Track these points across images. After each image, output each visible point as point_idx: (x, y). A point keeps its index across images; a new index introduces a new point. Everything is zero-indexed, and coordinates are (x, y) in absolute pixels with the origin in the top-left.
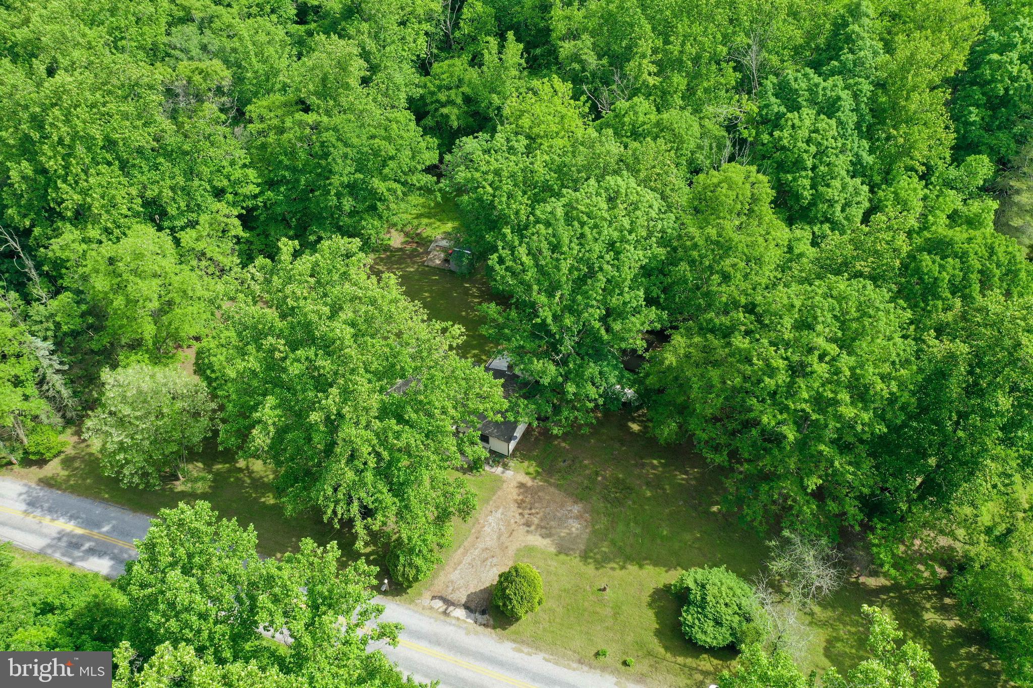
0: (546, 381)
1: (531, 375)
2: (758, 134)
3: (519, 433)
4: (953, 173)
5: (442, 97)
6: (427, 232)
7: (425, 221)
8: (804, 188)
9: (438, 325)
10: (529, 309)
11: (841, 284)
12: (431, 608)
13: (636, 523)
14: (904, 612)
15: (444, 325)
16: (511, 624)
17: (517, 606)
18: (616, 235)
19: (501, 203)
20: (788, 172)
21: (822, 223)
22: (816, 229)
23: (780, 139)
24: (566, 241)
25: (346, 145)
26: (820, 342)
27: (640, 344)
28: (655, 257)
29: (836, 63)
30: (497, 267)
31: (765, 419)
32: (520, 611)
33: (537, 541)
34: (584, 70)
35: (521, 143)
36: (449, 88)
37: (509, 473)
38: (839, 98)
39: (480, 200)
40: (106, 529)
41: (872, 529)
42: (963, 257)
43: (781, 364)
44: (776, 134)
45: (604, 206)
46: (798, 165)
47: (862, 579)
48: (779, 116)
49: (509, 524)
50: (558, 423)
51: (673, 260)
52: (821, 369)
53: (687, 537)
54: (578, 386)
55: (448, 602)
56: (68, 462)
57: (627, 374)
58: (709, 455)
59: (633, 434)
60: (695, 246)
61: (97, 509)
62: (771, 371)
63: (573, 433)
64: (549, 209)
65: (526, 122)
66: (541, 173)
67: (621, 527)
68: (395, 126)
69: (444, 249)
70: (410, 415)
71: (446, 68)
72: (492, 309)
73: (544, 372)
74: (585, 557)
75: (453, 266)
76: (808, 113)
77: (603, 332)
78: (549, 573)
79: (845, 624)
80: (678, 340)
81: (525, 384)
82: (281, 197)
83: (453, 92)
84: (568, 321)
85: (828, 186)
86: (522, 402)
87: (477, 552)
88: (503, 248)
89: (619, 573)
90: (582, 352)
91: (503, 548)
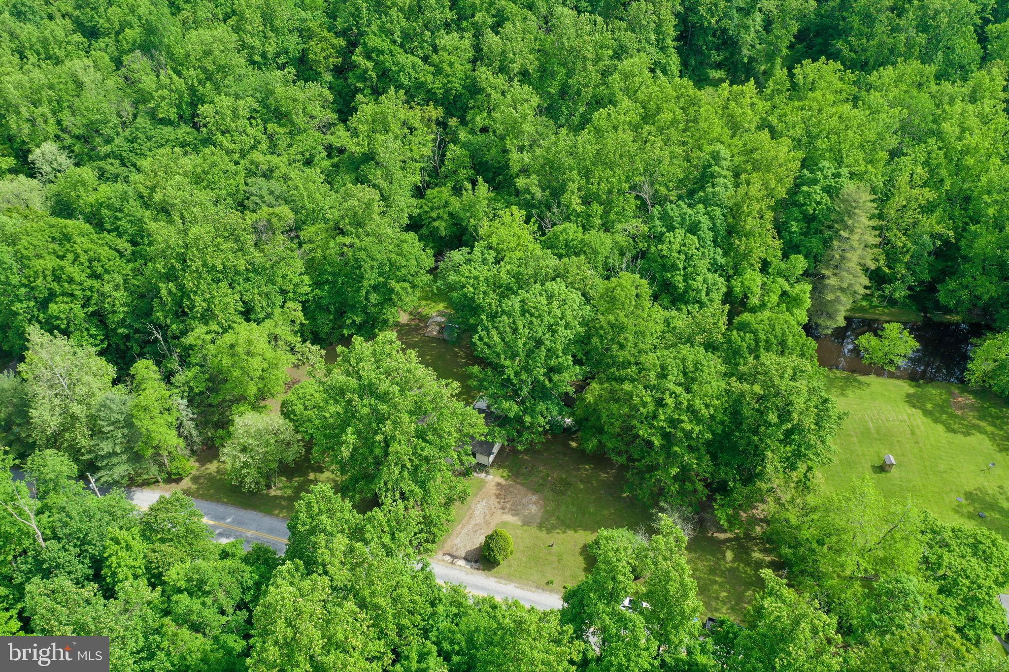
0: (512, 415)
1: (502, 411)
2: (649, 245)
3: (495, 450)
4: (783, 266)
5: (434, 214)
6: (425, 311)
7: (424, 302)
8: (679, 282)
9: (444, 382)
10: (498, 369)
11: (685, 350)
12: (443, 560)
13: (573, 505)
14: (740, 553)
15: (447, 381)
16: (494, 567)
17: (497, 554)
18: (552, 321)
19: (479, 299)
20: (669, 271)
21: (694, 303)
22: (689, 308)
23: (662, 250)
24: (521, 326)
25: (373, 259)
26: (671, 386)
27: (570, 390)
28: (578, 333)
29: (702, 194)
30: (478, 343)
31: (641, 433)
32: (500, 558)
33: (509, 518)
34: (533, 198)
35: (491, 256)
36: (438, 208)
37: (490, 477)
38: (700, 222)
39: (465, 295)
40: (229, 520)
41: (715, 500)
42: (755, 332)
43: (649, 399)
44: (660, 247)
45: (545, 302)
46: (674, 267)
47: (715, 535)
48: (662, 234)
49: (491, 509)
50: (521, 443)
51: (588, 336)
52: (670, 401)
53: (606, 512)
54: (532, 417)
55: (453, 557)
56: (195, 479)
57: (566, 409)
58: (615, 458)
59: (572, 449)
60: (602, 327)
61: (221, 509)
62: (645, 405)
63: (531, 449)
64: (510, 303)
65: (494, 240)
66: (505, 278)
67: (563, 508)
68: (405, 245)
69: (439, 324)
70: (430, 437)
71: (436, 194)
72: (476, 369)
73: (510, 409)
74: (540, 527)
75: (445, 336)
76: (680, 232)
77: (547, 382)
78: (517, 537)
79: (702, 561)
80: (595, 386)
81: (499, 417)
82: (325, 293)
83: (441, 211)
84: (524, 377)
85: (694, 280)
86: (497, 429)
87: (470, 527)
88: (482, 330)
89: (562, 536)
90: (535, 395)
91: (487, 523)
